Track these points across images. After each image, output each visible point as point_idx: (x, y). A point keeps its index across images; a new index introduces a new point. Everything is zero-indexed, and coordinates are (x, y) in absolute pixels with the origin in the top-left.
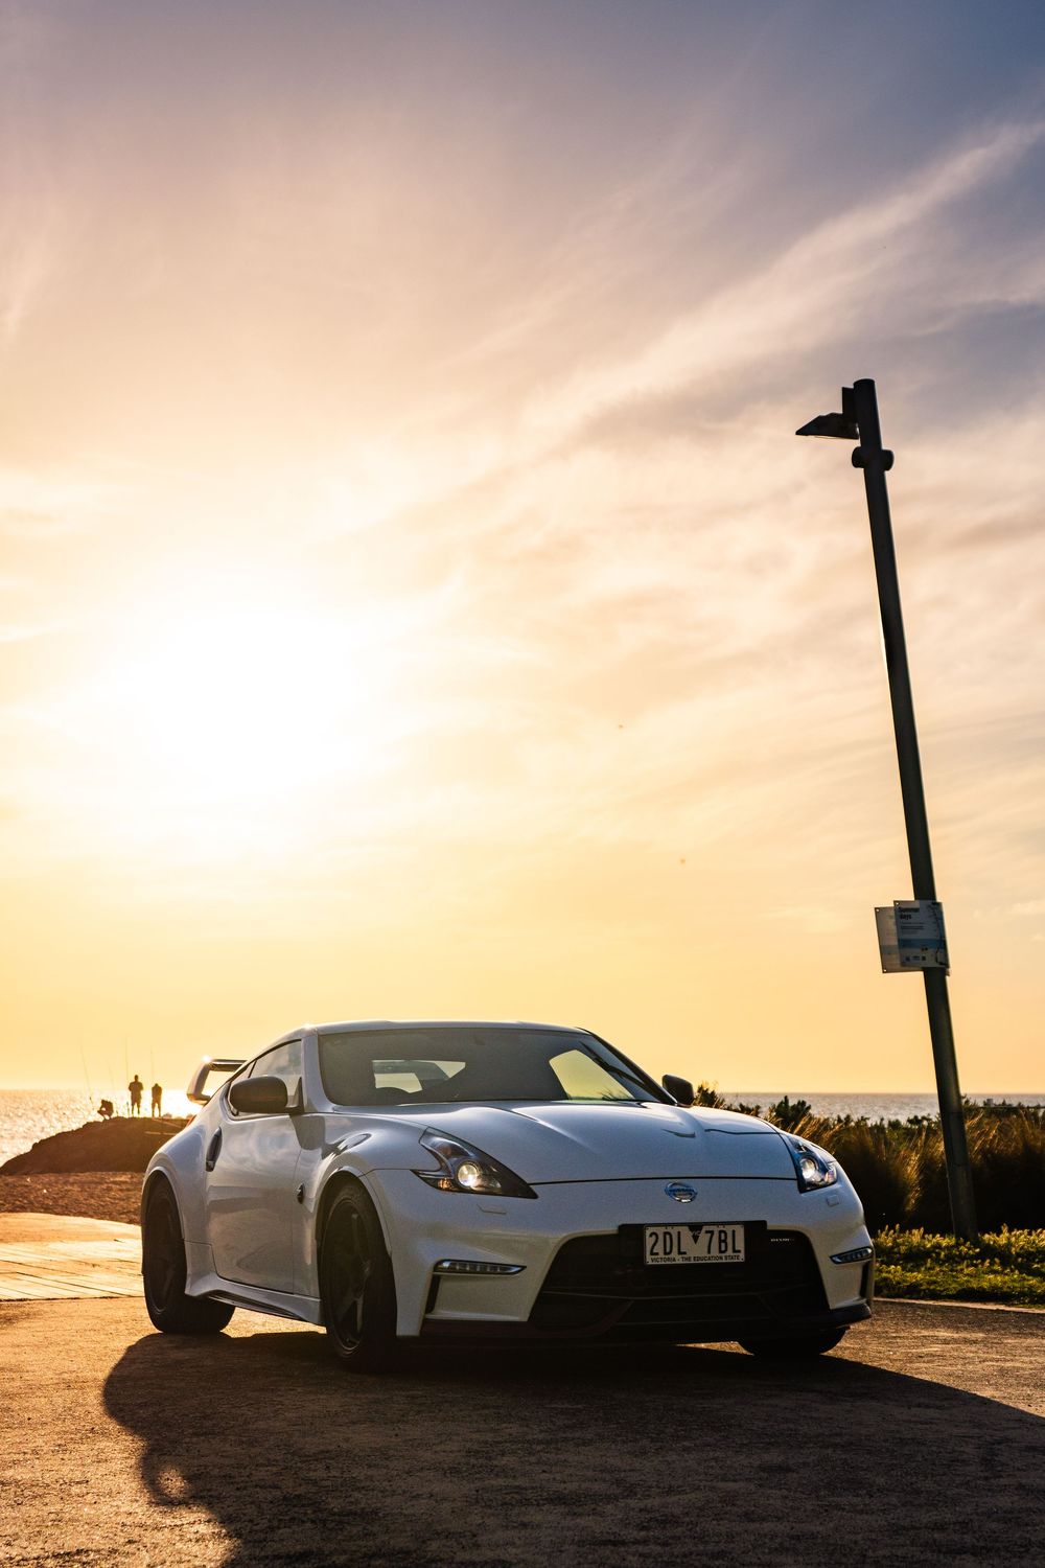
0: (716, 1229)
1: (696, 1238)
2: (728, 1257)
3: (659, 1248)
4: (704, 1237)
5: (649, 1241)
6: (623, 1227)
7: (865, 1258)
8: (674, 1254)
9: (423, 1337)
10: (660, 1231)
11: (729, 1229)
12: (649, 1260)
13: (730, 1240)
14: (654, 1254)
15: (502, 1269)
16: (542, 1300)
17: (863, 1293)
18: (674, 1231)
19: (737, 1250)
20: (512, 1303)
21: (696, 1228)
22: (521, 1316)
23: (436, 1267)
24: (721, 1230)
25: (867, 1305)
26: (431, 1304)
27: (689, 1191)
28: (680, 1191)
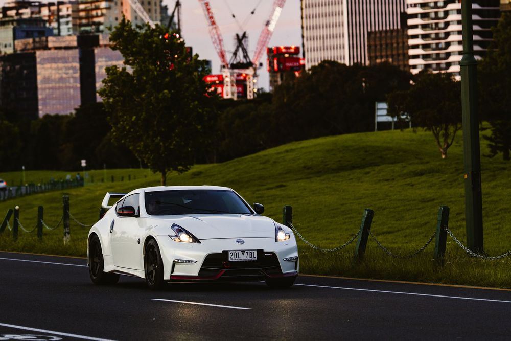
1: (243, 254)
2: (252, 259)
3: (233, 257)
4: (246, 254)
5: (230, 255)
6: (223, 251)
7: (294, 260)
8: (237, 258)
9: (170, 280)
10: (233, 252)
11: (252, 252)
12: (230, 260)
13: (253, 255)
14: (232, 258)
15: (191, 262)
16: (201, 270)
17: (296, 269)
18: (237, 252)
19: (255, 257)
20: (194, 271)
21: (243, 251)
22: (196, 274)
23: (174, 262)
24: (250, 252)
25: (297, 272)
26: (172, 271)
27: (243, 241)
28: (240, 241)
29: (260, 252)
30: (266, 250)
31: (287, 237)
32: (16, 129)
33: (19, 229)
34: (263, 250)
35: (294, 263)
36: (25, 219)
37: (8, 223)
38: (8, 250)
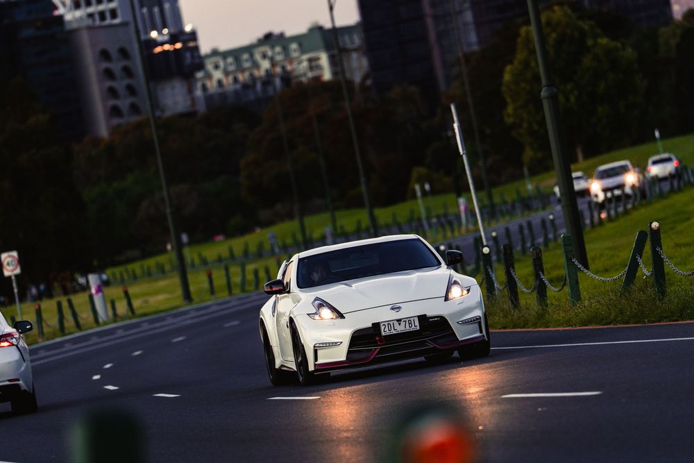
0: (407, 320)
1: (400, 324)
2: (412, 329)
3: (387, 329)
4: (403, 323)
5: (382, 328)
6: (373, 324)
7: (476, 320)
8: (393, 330)
9: (316, 370)
10: (386, 324)
11: (412, 319)
12: (383, 334)
13: (413, 323)
14: (385, 331)
15: (335, 344)
16: (349, 352)
17: (481, 332)
18: (391, 323)
19: (416, 326)
20: (340, 354)
21: (399, 320)
22: (344, 358)
23: (314, 347)
24: (409, 320)
25: (483, 336)
26: (316, 359)
27: (399, 308)
28: (395, 308)
29: (422, 318)
30: (429, 314)
31: (465, 292)
32: (629, 53)
33: (666, 270)
34: (425, 315)
35: (477, 325)
36: (678, 245)
37: (640, 261)
38: (650, 322)
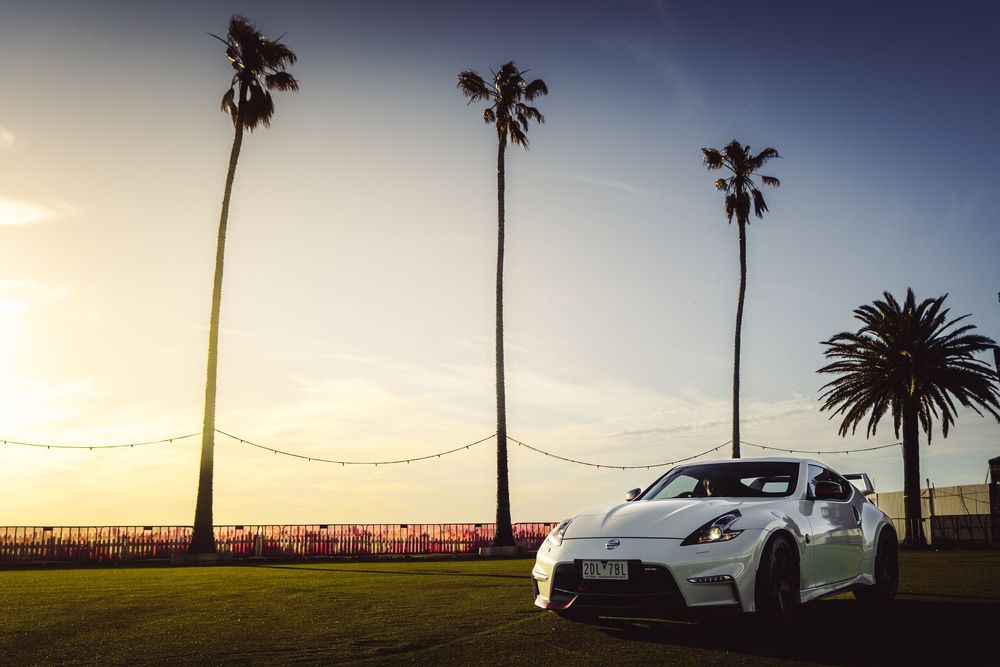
0: (614, 563)
1: (604, 567)
2: (620, 577)
3: (588, 571)
4: (608, 567)
5: (584, 568)
6: (575, 560)
7: (724, 580)
8: (595, 574)
10: (589, 563)
11: (620, 564)
12: (584, 576)
13: (620, 569)
14: (586, 574)
16: (554, 592)
18: (595, 564)
19: (624, 574)
21: (604, 562)
22: (549, 599)
24: (616, 564)
25: (738, 605)
27: (617, 544)
28: (614, 544)
29: (634, 565)
30: (645, 560)
31: (726, 538)
34: (640, 561)
35: (727, 588)
